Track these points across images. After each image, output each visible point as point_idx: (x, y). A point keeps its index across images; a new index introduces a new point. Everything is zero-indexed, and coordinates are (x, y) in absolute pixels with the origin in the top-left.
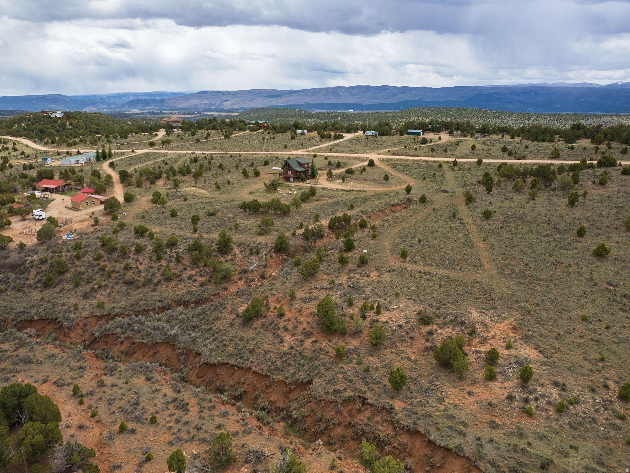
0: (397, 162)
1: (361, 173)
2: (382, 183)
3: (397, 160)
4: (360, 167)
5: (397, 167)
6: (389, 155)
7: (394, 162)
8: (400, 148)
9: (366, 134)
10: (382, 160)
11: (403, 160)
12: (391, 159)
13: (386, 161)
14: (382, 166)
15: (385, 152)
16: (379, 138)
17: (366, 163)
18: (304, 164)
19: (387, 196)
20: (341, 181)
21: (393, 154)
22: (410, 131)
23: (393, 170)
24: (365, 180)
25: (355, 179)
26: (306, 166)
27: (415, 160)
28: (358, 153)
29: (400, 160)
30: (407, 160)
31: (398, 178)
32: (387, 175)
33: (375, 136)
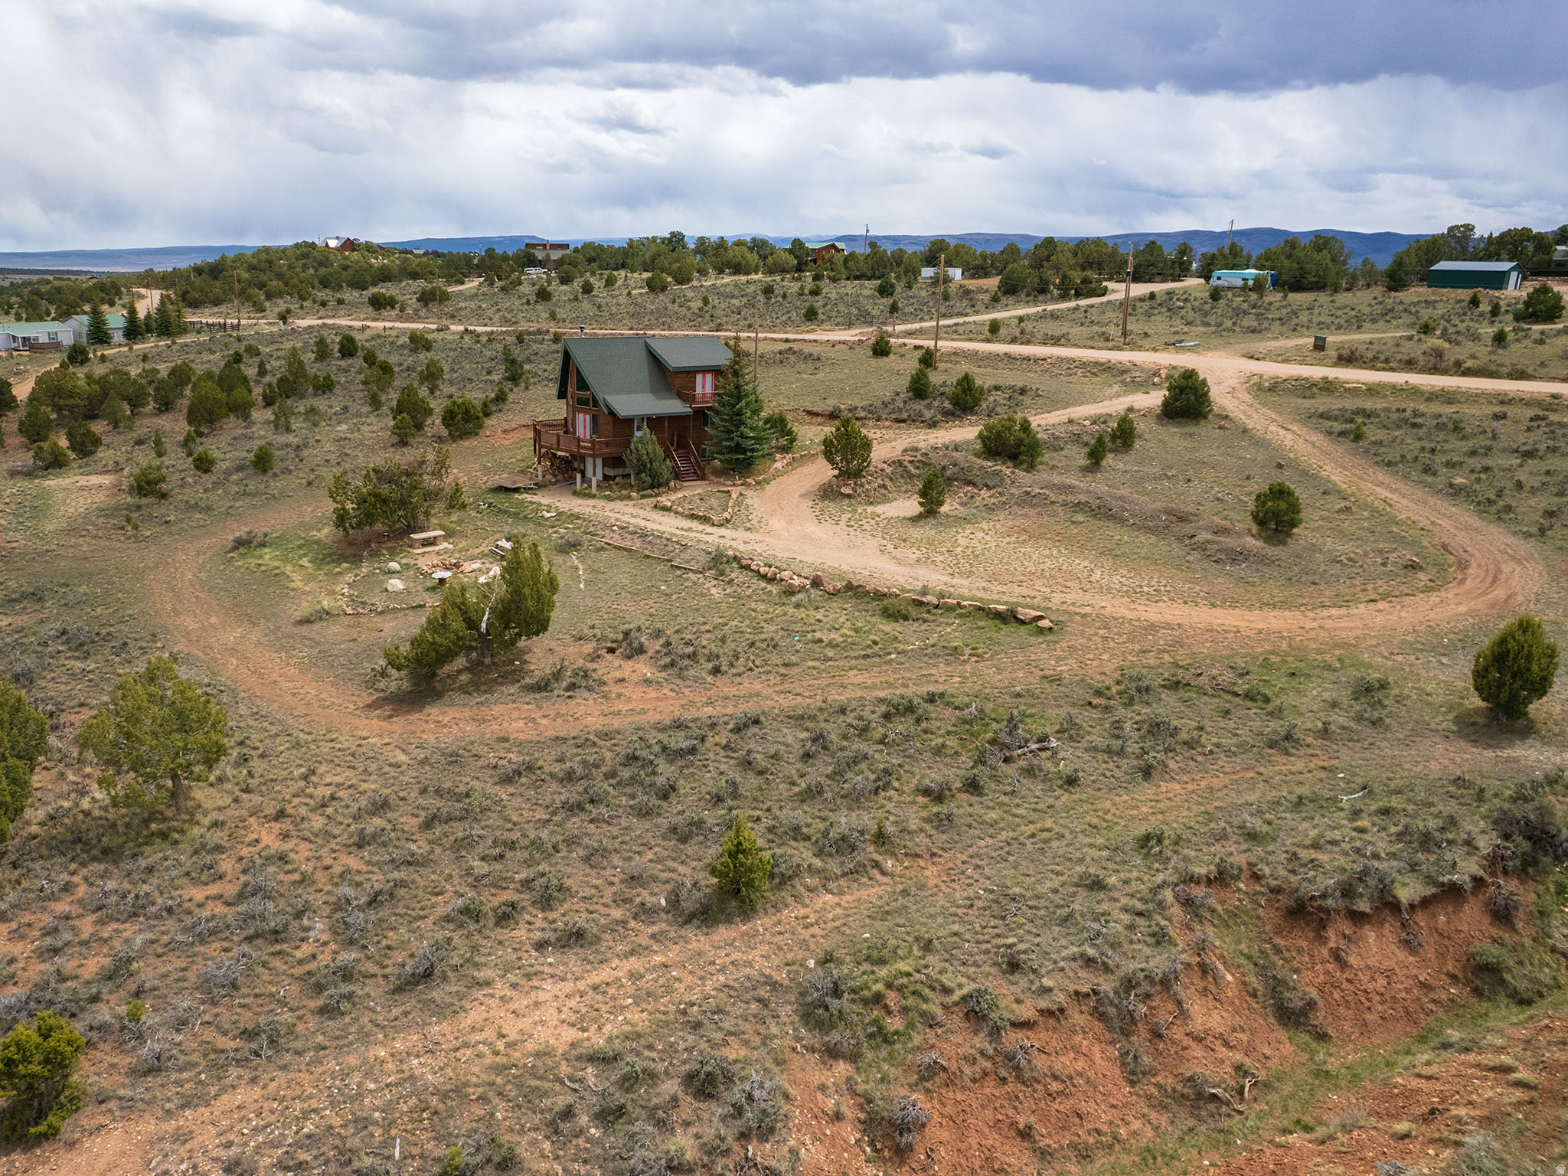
0: (1368, 404)
1: (1096, 456)
2: (1236, 556)
3: (1372, 391)
4: (1103, 419)
5: (1373, 433)
6: (1319, 363)
7: (1351, 404)
8: (1387, 334)
9: (1214, 282)
10: (1269, 390)
11: (1416, 392)
12: (1328, 387)
13: (1291, 392)
14: (1262, 421)
15: (1299, 348)
16: (1274, 297)
17: (1155, 399)
18: (691, 373)
19: (1252, 723)
20: (912, 506)
21: (1348, 359)
22: (1443, 265)
23: (1340, 450)
24: (1104, 512)
25: (1027, 499)
26: (704, 386)
27: (1505, 400)
28: (1140, 348)
29: (1396, 390)
30: (1448, 397)
31: (1382, 518)
32: (1280, 493)
33: (1258, 286)
